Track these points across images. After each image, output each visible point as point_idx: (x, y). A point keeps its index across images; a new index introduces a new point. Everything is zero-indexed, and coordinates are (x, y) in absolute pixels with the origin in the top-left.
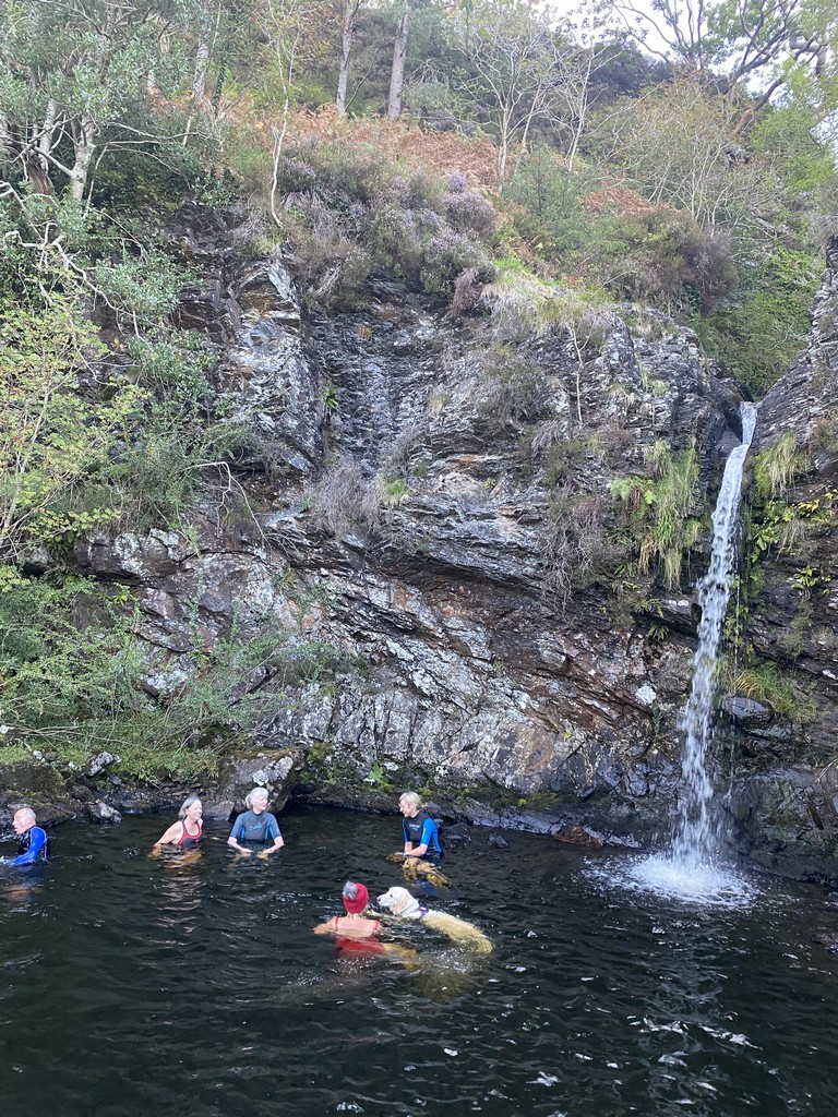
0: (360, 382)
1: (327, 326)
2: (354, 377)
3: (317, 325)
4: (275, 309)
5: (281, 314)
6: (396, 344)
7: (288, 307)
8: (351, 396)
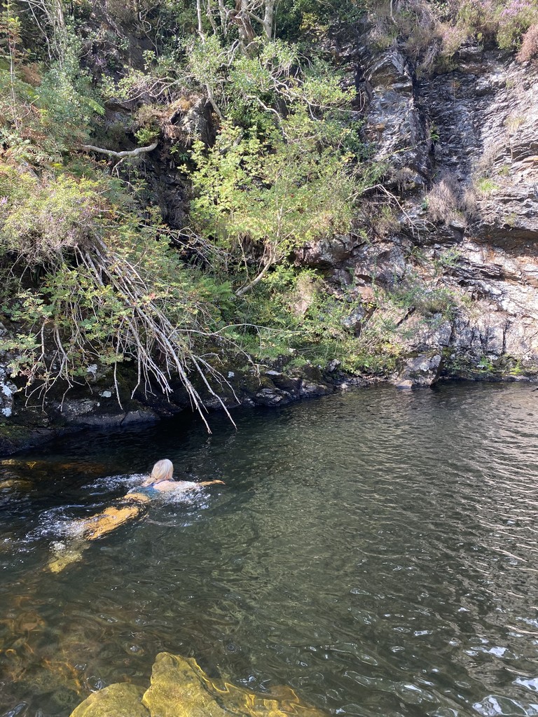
0: (453, 119)
1: (429, 86)
2: (449, 117)
3: (422, 87)
4: (395, 83)
5: (399, 85)
6: (478, 88)
7: (404, 80)
8: (447, 130)
